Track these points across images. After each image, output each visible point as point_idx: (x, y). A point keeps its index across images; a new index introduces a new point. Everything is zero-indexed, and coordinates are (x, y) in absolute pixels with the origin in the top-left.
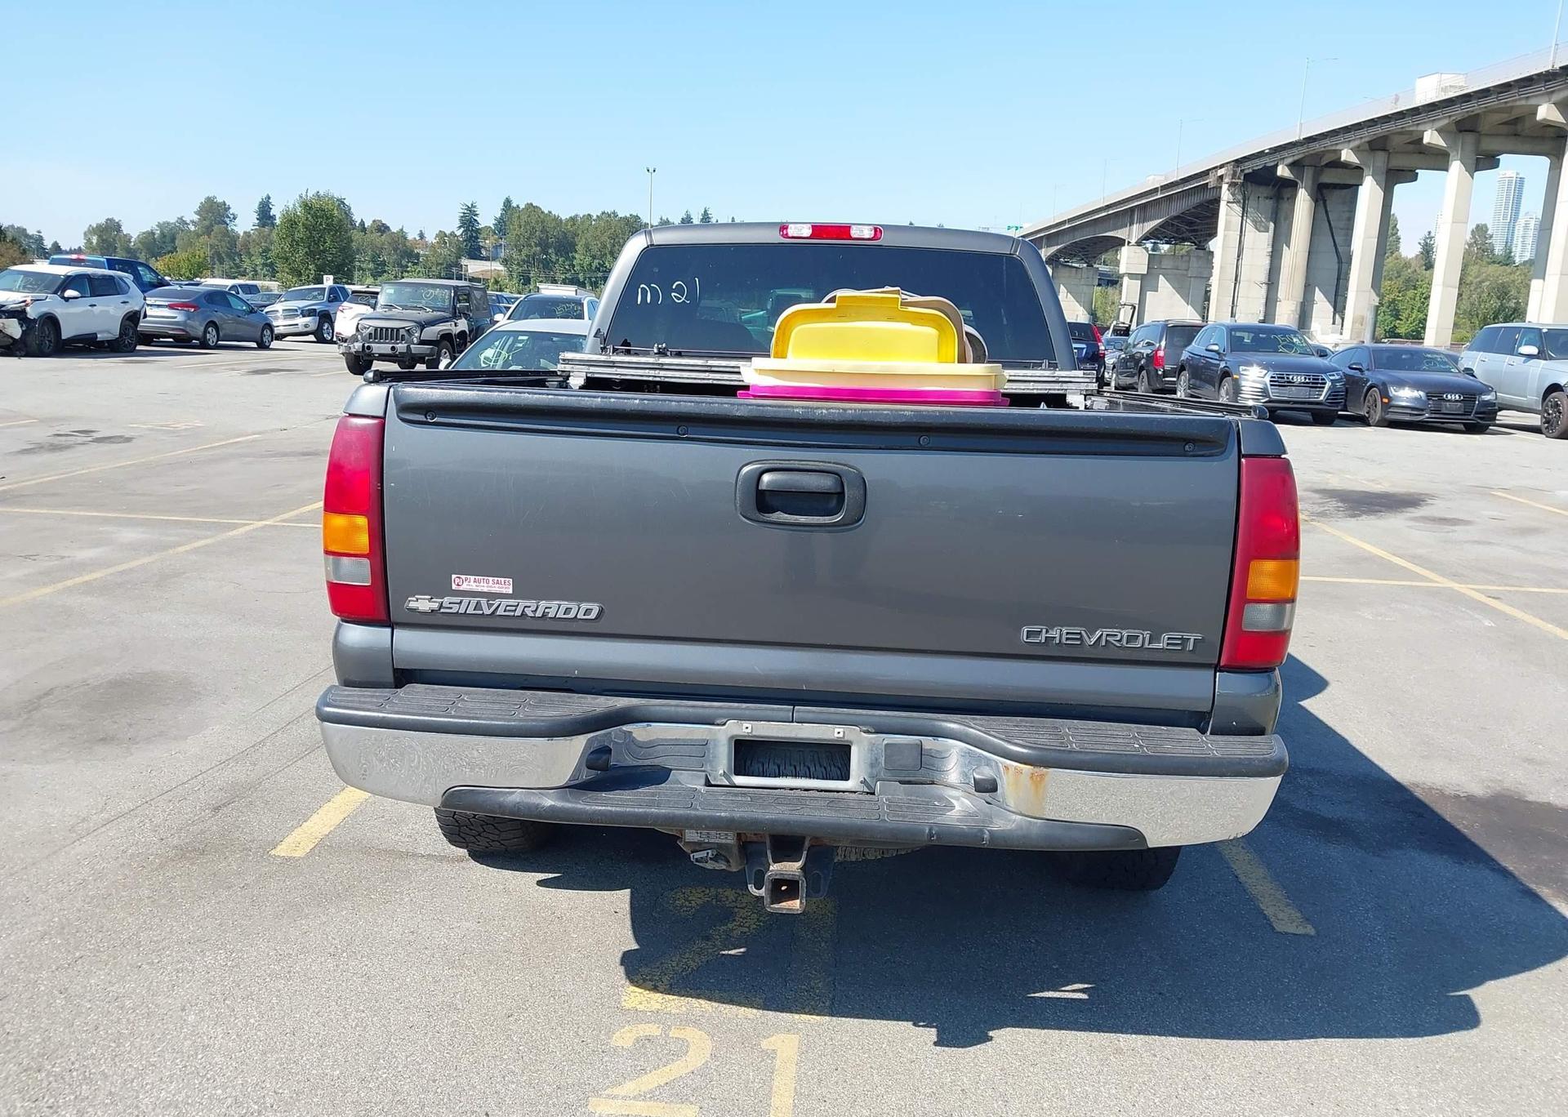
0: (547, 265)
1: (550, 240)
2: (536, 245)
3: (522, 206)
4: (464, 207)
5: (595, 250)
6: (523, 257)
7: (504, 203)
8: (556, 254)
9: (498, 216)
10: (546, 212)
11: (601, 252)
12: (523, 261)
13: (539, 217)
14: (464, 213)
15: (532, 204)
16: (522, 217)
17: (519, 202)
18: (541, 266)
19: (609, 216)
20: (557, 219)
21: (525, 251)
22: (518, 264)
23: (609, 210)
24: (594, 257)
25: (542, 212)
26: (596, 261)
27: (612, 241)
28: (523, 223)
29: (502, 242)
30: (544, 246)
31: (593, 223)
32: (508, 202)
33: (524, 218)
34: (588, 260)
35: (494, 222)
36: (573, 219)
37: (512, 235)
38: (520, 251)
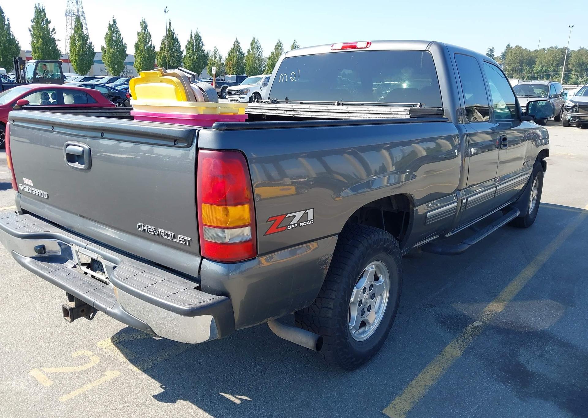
0: (521, 71)
1: (524, 60)
2: (518, 63)
3: (514, 47)
4: (489, 49)
5: (544, 63)
6: (511, 68)
7: (507, 46)
8: (526, 66)
9: (503, 52)
10: (524, 49)
11: (547, 64)
12: (511, 70)
13: (521, 51)
14: (488, 52)
15: (518, 46)
16: (513, 52)
17: (513, 46)
18: (519, 72)
19: (553, 48)
20: (529, 52)
21: (512, 66)
22: (508, 71)
23: (553, 46)
24: (543, 67)
25: (522, 49)
26: (544, 68)
27: (553, 59)
28: (513, 54)
29: (503, 62)
30: (521, 63)
31: (545, 52)
32: (508, 45)
33: (514, 52)
34: (540, 68)
35: (501, 55)
36: (536, 51)
37: (507, 60)
38: (510, 66)
